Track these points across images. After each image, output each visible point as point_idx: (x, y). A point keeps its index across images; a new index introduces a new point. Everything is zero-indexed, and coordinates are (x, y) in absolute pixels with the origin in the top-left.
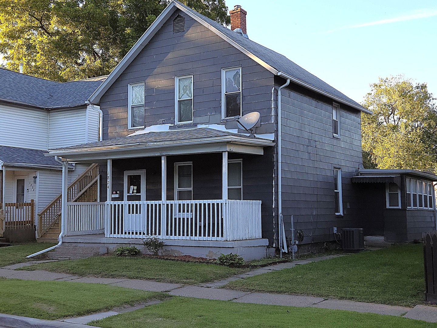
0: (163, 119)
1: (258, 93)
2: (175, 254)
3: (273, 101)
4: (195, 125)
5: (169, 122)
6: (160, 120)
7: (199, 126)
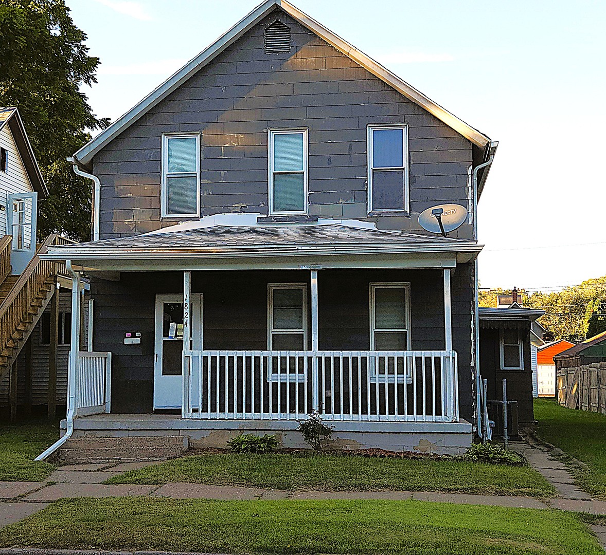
0: (243, 203)
1: (441, 174)
2: (346, 447)
3: (470, 188)
4: (315, 219)
5: (255, 210)
6: (236, 205)
7: (322, 222)
